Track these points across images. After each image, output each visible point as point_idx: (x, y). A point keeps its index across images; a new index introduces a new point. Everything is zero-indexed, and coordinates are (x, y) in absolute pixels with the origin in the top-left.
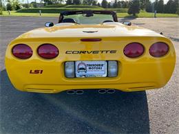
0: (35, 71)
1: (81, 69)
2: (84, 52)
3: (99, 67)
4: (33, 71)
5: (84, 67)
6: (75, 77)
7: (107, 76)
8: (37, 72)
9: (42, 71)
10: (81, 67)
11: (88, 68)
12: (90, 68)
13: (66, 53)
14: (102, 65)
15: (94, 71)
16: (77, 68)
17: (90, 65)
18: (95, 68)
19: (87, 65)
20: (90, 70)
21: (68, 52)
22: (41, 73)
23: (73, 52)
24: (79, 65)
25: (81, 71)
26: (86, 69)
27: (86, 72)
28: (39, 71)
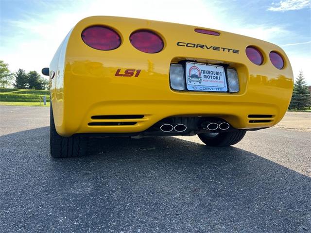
0: (127, 71)
5: (197, 74)
6: (186, 89)
7: (228, 91)
8: (129, 73)
9: (139, 72)
11: (202, 75)
12: (205, 77)
13: (178, 44)
14: (220, 74)
15: (211, 81)
16: (188, 75)
17: (204, 72)
18: (211, 76)
19: (202, 70)
20: (205, 79)
21: (180, 44)
22: (137, 75)
23: (187, 44)
24: (190, 70)
25: (193, 79)
26: (200, 77)
27: (200, 83)
28: (134, 70)
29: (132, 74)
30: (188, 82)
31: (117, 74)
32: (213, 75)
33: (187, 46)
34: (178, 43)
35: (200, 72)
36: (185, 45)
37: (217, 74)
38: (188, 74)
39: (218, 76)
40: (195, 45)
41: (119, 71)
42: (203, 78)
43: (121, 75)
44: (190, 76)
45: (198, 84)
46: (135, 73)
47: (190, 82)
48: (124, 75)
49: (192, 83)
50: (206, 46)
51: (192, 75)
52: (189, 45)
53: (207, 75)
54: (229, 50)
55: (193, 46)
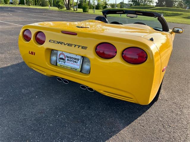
0: (31, 52)
1: (61, 59)
2: (61, 43)
3: (75, 60)
4: (30, 52)
5: (64, 57)
6: (56, 65)
7: (81, 71)
8: (32, 53)
9: (35, 53)
11: (66, 59)
12: (68, 60)
14: (78, 60)
15: (71, 63)
16: (58, 57)
17: (68, 57)
18: (72, 60)
19: (66, 56)
20: (68, 61)
22: (34, 55)
25: (61, 60)
26: (65, 60)
27: (65, 63)
29: (33, 54)
30: (58, 61)
32: (73, 60)
33: (54, 42)
34: (50, 40)
37: (76, 60)
39: (77, 61)
42: (66, 61)
45: (63, 63)
46: (34, 53)
47: (59, 62)
49: (60, 62)
50: (64, 43)
51: (61, 58)
53: (69, 59)
54: (79, 46)
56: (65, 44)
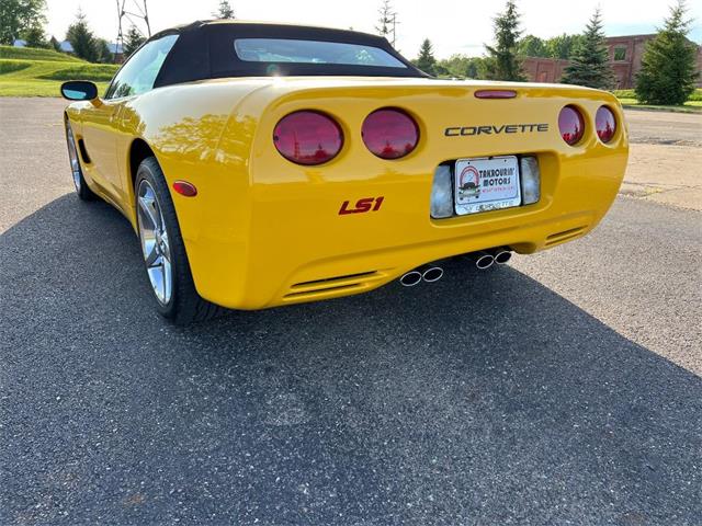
2: (487, 130)
3: (505, 176)
4: (351, 206)
5: (474, 180)
6: (455, 214)
7: (522, 204)
8: (363, 206)
9: (381, 202)
10: (466, 180)
11: (481, 181)
12: (486, 183)
13: (447, 134)
14: (511, 172)
15: (496, 190)
17: (485, 173)
18: (496, 180)
19: (481, 172)
20: (486, 187)
21: (450, 132)
22: (376, 208)
23: (463, 129)
24: (462, 174)
25: (466, 192)
26: (478, 186)
27: (477, 197)
28: (372, 200)
29: (368, 207)
30: (458, 200)
31: (343, 211)
32: (499, 177)
33: (462, 134)
34: (447, 130)
35: (477, 175)
36: (459, 132)
37: (505, 173)
38: (458, 185)
40: (475, 129)
41: (346, 204)
42: (482, 188)
43: (350, 212)
44: (461, 188)
45: (473, 199)
46: (374, 204)
47: (461, 199)
48: (355, 211)
49: (465, 200)
50: (494, 128)
51: (465, 185)
52: (465, 132)
53: (489, 179)
54: (532, 127)
55: (472, 131)
56: (498, 129)
